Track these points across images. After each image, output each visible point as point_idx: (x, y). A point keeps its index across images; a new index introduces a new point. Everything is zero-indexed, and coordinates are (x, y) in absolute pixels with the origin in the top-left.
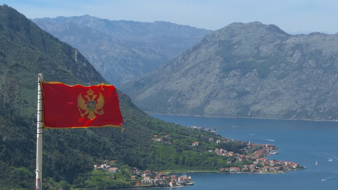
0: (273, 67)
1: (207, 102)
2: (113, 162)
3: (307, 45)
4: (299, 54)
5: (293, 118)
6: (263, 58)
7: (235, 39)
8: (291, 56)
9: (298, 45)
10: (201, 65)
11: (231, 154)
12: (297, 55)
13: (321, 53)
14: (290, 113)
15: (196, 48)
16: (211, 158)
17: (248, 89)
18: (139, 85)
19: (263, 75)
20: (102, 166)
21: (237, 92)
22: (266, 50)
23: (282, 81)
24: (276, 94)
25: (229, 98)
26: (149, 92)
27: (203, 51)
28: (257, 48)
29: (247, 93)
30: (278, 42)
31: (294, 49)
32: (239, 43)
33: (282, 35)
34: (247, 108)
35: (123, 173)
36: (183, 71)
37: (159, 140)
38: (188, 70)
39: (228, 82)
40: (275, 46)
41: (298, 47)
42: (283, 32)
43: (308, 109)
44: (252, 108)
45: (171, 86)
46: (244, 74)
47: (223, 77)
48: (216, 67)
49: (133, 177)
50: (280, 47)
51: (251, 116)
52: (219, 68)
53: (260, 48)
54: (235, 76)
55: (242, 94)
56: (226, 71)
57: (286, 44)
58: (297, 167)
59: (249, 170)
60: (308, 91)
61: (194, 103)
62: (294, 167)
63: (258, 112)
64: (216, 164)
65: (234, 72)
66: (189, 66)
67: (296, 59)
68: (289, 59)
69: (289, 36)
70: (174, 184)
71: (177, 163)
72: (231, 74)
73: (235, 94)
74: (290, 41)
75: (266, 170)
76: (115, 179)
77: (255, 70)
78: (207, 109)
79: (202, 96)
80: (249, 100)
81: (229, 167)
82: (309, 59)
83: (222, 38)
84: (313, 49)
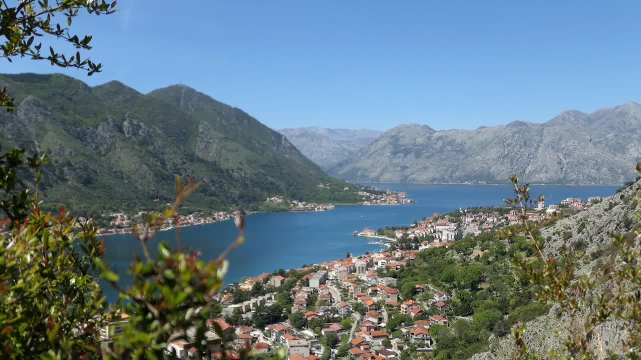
0: (424, 151)
1: (382, 174)
3: (446, 137)
6: (418, 146)
7: (401, 135)
8: (436, 144)
10: (379, 150)
12: (440, 143)
14: (433, 180)
15: (377, 140)
17: (408, 165)
18: (340, 165)
19: (418, 155)
21: (400, 167)
22: (420, 140)
23: (429, 160)
24: (426, 168)
25: (396, 171)
26: (346, 169)
27: (380, 142)
28: (415, 140)
29: (407, 167)
30: (428, 135)
31: (437, 140)
32: (403, 137)
33: (431, 131)
34: (407, 177)
36: (367, 155)
38: (370, 155)
39: (395, 161)
40: (426, 138)
41: (440, 138)
42: (431, 129)
43: (446, 176)
44: (410, 177)
45: (359, 165)
46: (405, 156)
47: (392, 158)
48: (388, 153)
50: (429, 138)
51: (409, 181)
52: (390, 152)
53: (417, 139)
54: (400, 157)
55: (404, 168)
56: (395, 154)
57: (433, 137)
60: (446, 166)
61: (373, 175)
63: (413, 180)
65: (399, 154)
66: (371, 152)
67: (439, 146)
68: (434, 146)
69: (435, 131)
72: (397, 156)
73: (399, 168)
74: (436, 135)
77: (412, 154)
78: (381, 179)
79: (379, 170)
80: (407, 172)
82: (447, 145)
83: (393, 134)
84: (450, 139)
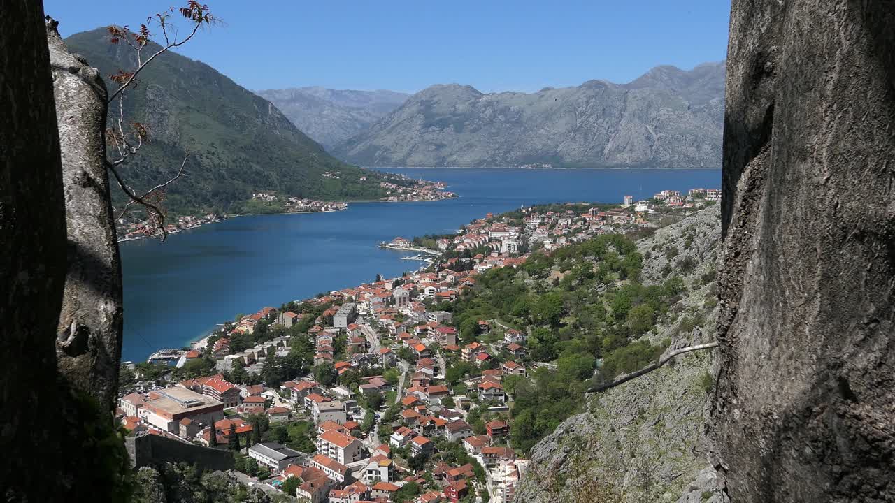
0: (467, 123)
1: (409, 155)
3: (498, 102)
4: (491, 111)
5: (484, 166)
6: (460, 115)
7: (435, 99)
8: (483, 112)
9: (489, 102)
10: (405, 122)
12: (489, 111)
13: (509, 109)
14: (481, 162)
15: (401, 108)
17: (445, 142)
18: (350, 142)
19: (459, 129)
21: (435, 145)
22: (461, 108)
23: (475, 135)
24: (470, 146)
25: (428, 151)
26: (360, 147)
27: (407, 109)
28: (455, 107)
29: (444, 146)
30: (473, 100)
31: (486, 107)
32: (438, 102)
33: (477, 95)
34: (444, 159)
36: (388, 128)
38: (393, 128)
39: (428, 137)
40: (470, 104)
41: (489, 104)
42: (478, 92)
43: (497, 158)
44: (449, 159)
45: (377, 142)
46: (441, 130)
47: (424, 133)
48: (418, 124)
50: (474, 105)
51: (447, 166)
52: (421, 125)
53: (457, 106)
54: (434, 131)
55: (440, 146)
56: (427, 126)
57: (479, 102)
60: (497, 143)
61: (397, 156)
63: (453, 163)
65: (433, 127)
66: (394, 125)
67: (488, 116)
68: (482, 115)
69: (482, 95)
72: (431, 129)
73: (434, 147)
74: (483, 100)
77: (451, 126)
78: (409, 161)
79: (406, 150)
80: (445, 152)
82: (499, 115)
83: (424, 99)
84: (503, 105)
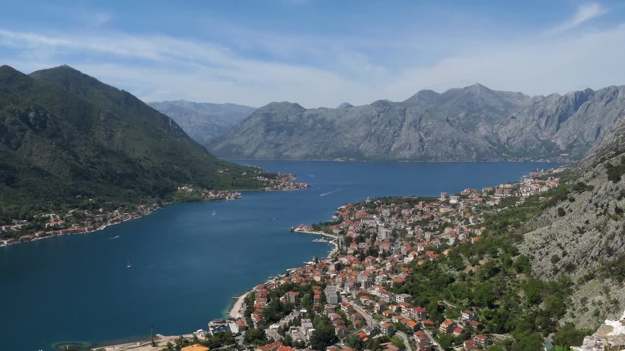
0: (296, 129)
1: (256, 151)
2: (190, 186)
3: (317, 115)
4: (312, 120)
5: (309, 159)
6: (290, 123)
7: (273, 112)
8: (307, 122)
9: (311, 115)
10: (253, 128)
11: (266, 179)
12: (311, 121)
13: (325, 119)
14: (307, 156)
15: (249, 118)
16: (254, 182)
17: (281, 142)
18: (214, 142)
19: (291, 133)
20: (183, 188)
21: (274, 144)
22: (292, 118)
23: (302, 137)
24: (299, 145)
25: (270, 148)
26: (220, 146)
27: (253, 119)
28: (287, 117)
29: (280, 145)
30: (299, 113)
31: (308, 118)
32: (275, 114)
33: (302, 109)
34: (281, 154)
35: (197, 192)
36: (241, 132)
37: (221, 172)
38: (244, 131)
39: (269, 138)
40: (297, 116)
41: (311, 116)
42: (302, 108)
43: (318, 153)
44: (284, 154)
45: (234, 142)
46: (278, 134)
47: (266, 135)
48: (261, 129)
49: (203, 194)
50: (300, 116)
51: (283, 159)
52: (263, 130)
53: (289, 117)
54: (273, 134)
55: (278, 145)
56: (268, 131)
57: (304, 114)
58: (307, 186)
59: (277, 189)
60: (317, 143)
61: (248, 152)
62: (306, 186)
63: (288, 156)
64: (257, 186)
65: (273, 132)
67: (310, 123)
68: (306, 124)
69: (305, 110)
70: (229, 198)
71: (232, 185)
72: (271, 133)
73: (274, 146)
74: (306, 113)
75: (288, 188)
76: (192, 195)
77: (285, 131)
78: (256, 155)
79: (254, 147)
80: (281, 149)
81: (265, 187)
82: (318, 124)
83: (265, 112)
84: (321, 117)
